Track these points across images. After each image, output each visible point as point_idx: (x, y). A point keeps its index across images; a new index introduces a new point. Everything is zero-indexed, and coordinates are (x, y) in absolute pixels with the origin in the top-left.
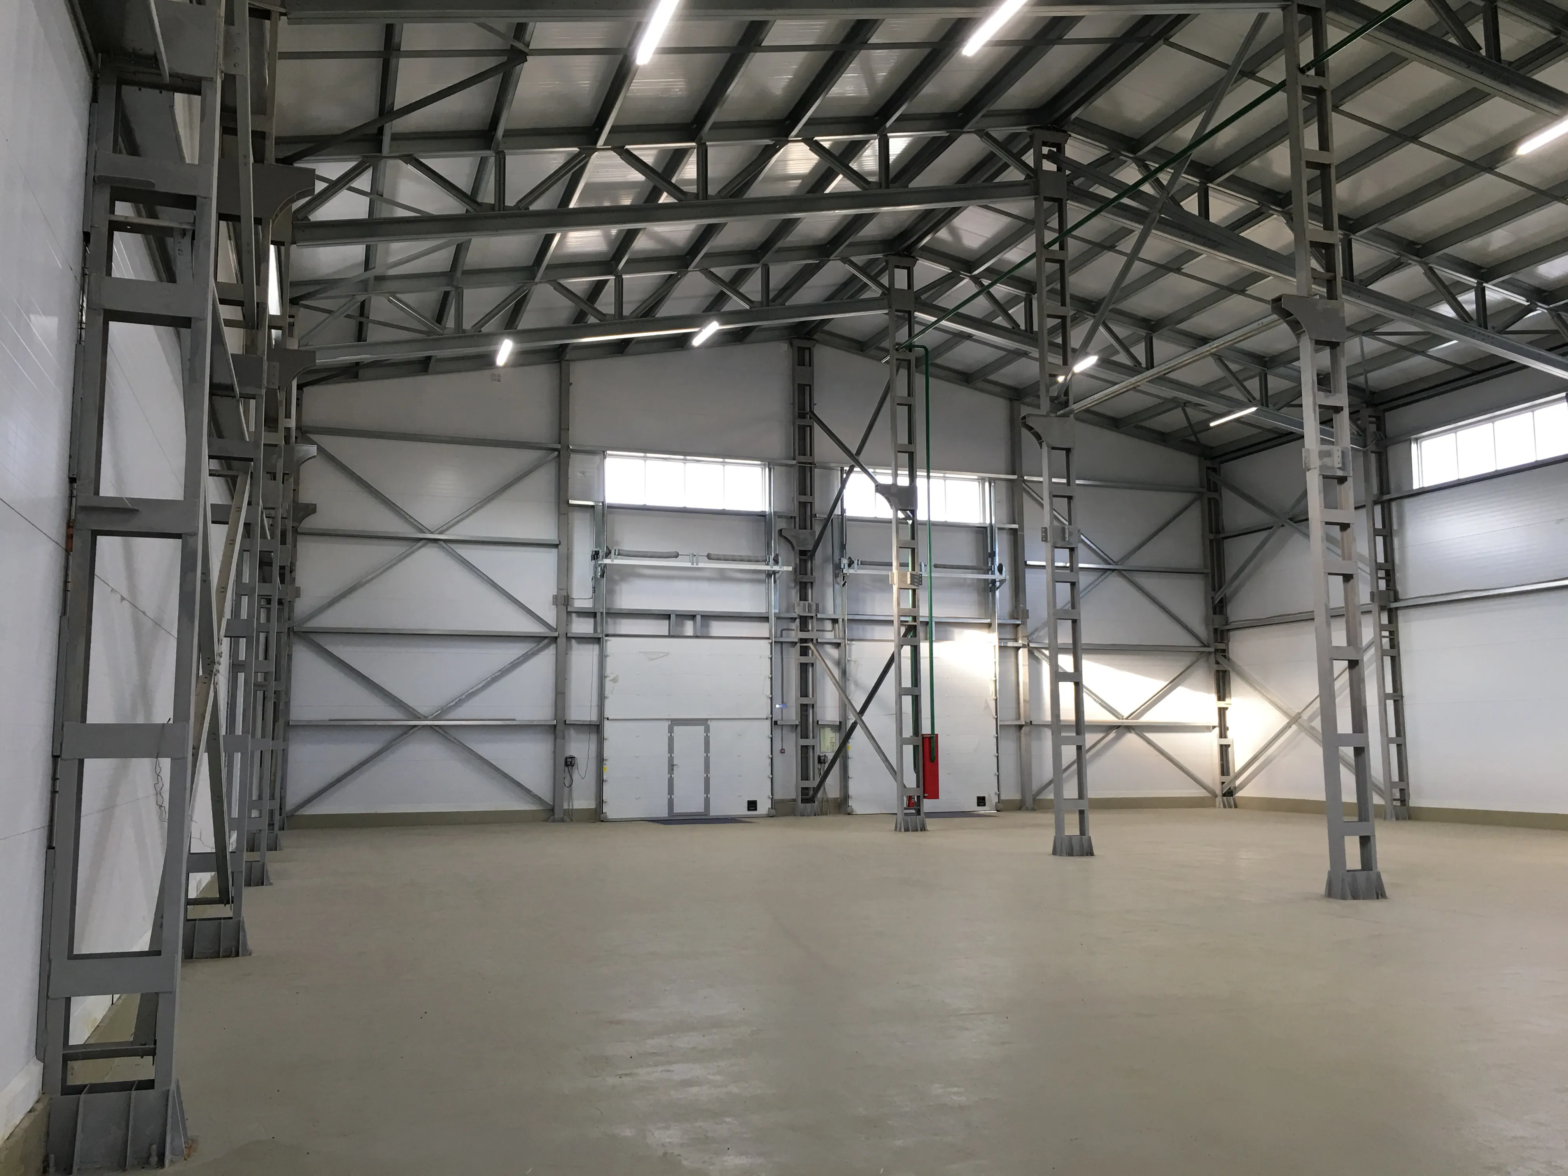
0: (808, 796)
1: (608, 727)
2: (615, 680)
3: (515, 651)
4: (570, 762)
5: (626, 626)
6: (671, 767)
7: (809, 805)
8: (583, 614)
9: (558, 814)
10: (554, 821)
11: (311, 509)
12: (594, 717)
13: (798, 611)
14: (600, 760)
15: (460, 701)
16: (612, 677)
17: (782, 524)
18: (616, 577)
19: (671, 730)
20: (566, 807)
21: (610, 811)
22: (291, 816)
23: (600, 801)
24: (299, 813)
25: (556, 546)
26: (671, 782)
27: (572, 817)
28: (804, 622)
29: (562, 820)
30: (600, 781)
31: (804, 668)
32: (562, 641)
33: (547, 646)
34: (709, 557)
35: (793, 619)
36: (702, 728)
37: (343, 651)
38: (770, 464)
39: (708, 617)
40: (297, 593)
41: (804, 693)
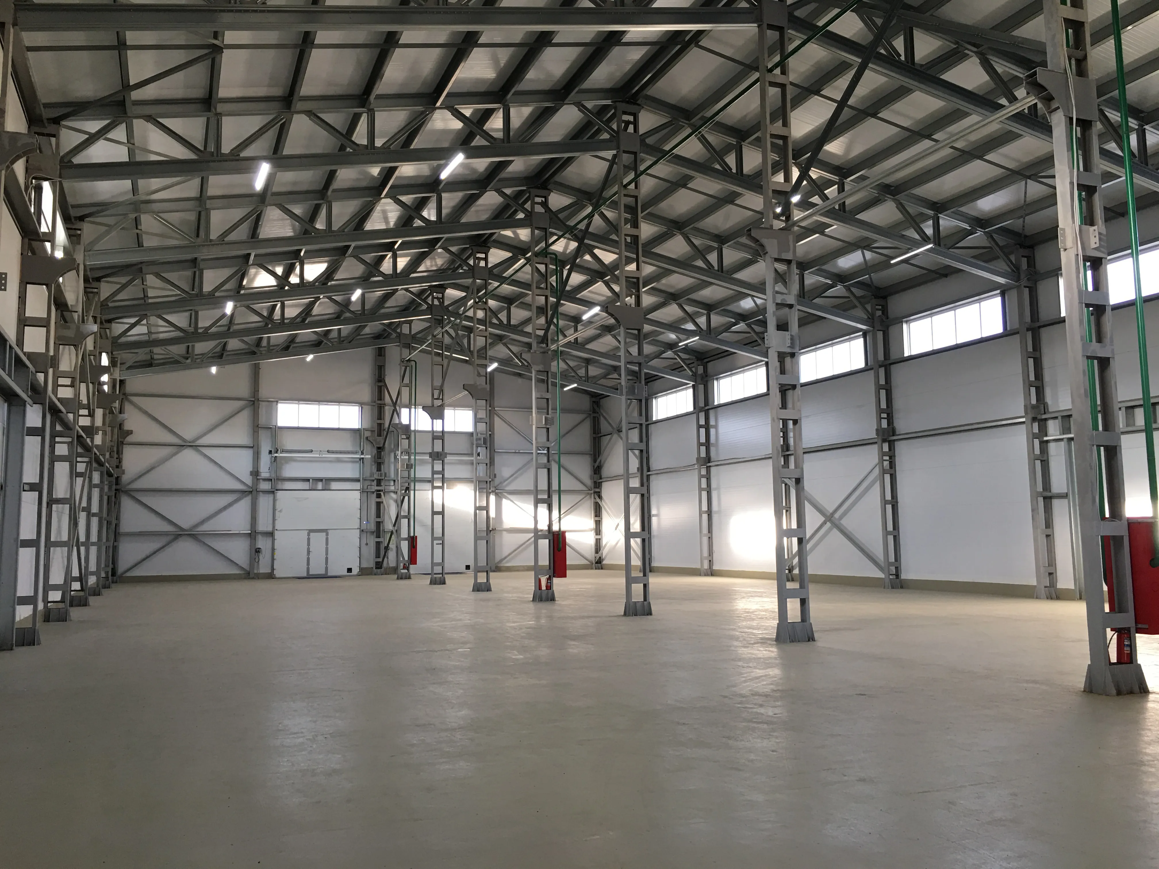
0: (379, 565)
1: (277, 534)
2: (280, 511)
3: (230, 498)
4: (258, 551)
5: (288, 485)
6: (309, 552)
7: (379, 570)
8: (265, 480)
9: (251, 576)
10: (249, 578)
11: (130, 432)
12: (270, 529)
13: (376, 476)
14: (273, 549)
15: (202, 522)
16: (279, 510)
17: (368, 434)
18: (283, 462)
19: (309, 535)
20: (256, 572)
21: (278, 573)
22: (121, 576)
23: (273, 569)
24: (124, 575)
25: (252, 447)
26: (308, 559)
27: (259, 577)
28: (379, 482)
29: (253, 578)
30: (273, 559)
31: (379, 504)
32: (254, 493)
33: (248, 495)
34: (328, 451)
35: (373, 480)
36: (325, 534)
37: (145, 499)
38: (361, 404)
39: (329, 480)
40: (123, 472)
41: (378, 515)
